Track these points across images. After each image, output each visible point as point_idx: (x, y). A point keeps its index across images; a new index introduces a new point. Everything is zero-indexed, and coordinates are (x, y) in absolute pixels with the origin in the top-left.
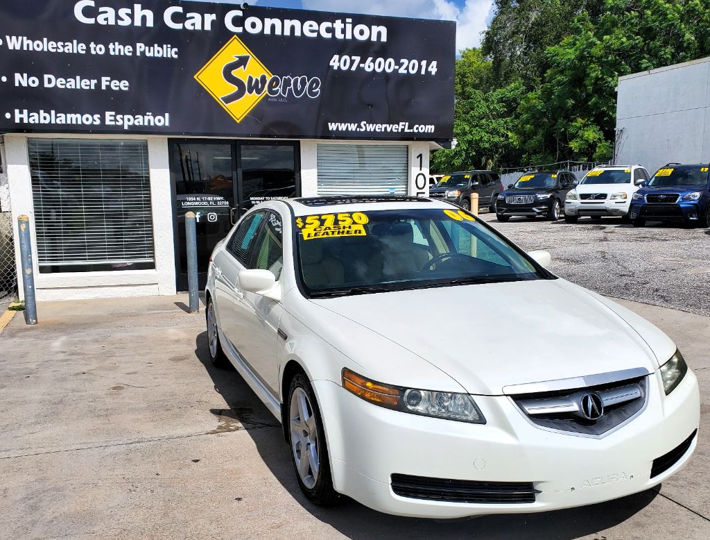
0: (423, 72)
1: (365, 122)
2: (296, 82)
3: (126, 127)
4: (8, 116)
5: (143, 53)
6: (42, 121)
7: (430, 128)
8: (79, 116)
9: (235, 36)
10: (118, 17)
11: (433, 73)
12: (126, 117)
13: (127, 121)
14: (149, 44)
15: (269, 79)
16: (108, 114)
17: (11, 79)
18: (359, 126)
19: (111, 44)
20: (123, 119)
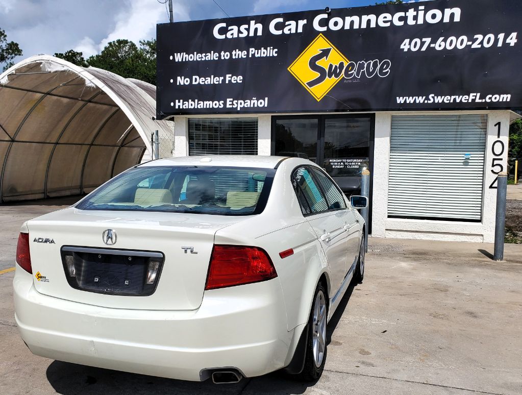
0: (500, 44)
1: (433, 95)
2: (369, 65)
3: (239, 109)
4: (172, 104)
5: (253, 55)
6: (190, 107)
7: (507, 97)
8: (211, 102)
9: (321, 34)
10: (239, 32)
11: (512, 44)
12: (239, 101)
13: (240, 104)
14: (258, 48)
15: (346, 65)
16: (228, 100)
17: (175, 81)
18: (428, 99)
19: (234, 51)
20: (237, 103)
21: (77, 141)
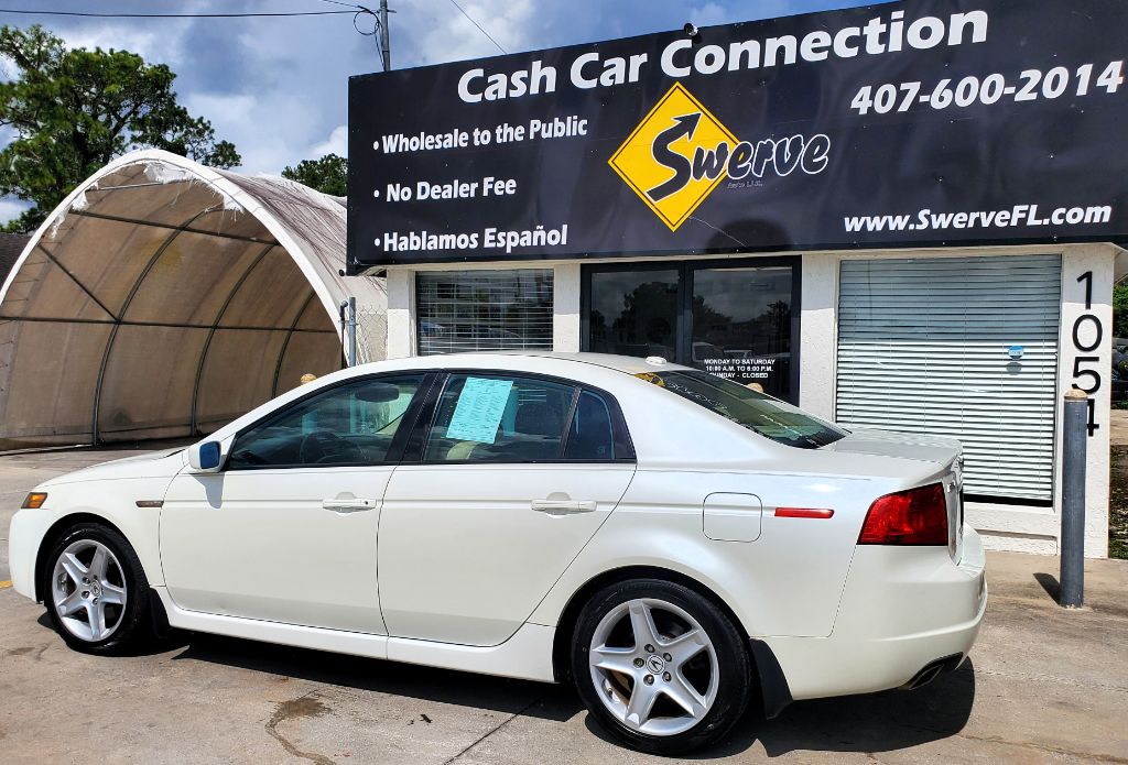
0: (1082, 90)
1: (928, 212)
2: (782, 148)
3: (509, 250)
4: (377, 242)
5: (538, 134)
6: (412, 247)
7: (1101, 213)
8: (453, 237)
9: (678, 84)
10: (510, 86)
11: (1112, 89)
12: (510, 234)
13: (510, 240)
14: (546, 119)
15: (732, 148)
16: (488, 231)
17: (384, 192)
18: (916, 221)
19: (499, 127)
20: (505, 238)
21: (258, 322)
